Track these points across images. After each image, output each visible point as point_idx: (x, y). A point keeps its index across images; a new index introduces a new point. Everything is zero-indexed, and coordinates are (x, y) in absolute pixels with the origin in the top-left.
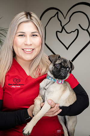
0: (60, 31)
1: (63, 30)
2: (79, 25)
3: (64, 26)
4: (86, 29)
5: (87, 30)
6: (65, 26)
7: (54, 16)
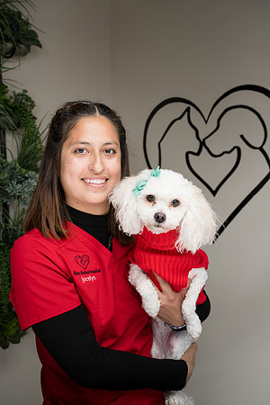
0: (196, 152)
1: (204, 148)
2: (242, 136)
3: (204, 140)
4: (259, 146)
5: (261, 149)
6: (206, 141)
7: (180, 118)
